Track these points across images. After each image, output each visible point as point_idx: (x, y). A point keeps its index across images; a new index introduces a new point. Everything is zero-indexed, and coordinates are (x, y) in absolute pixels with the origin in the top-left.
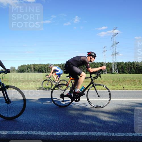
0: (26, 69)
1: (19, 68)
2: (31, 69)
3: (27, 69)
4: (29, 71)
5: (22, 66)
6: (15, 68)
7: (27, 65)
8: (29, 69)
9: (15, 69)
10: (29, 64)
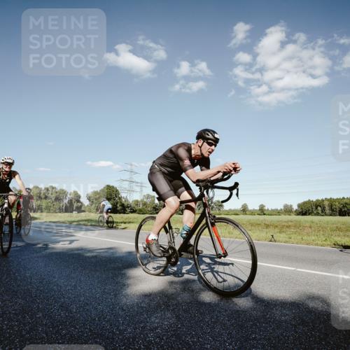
0: (314, 207)
1: (299, 206)
2: (324, 207)
3: (316, 208)
4: (320, 212)
5: (305, 203)
6: (291, 206)
7: (314, 200)
8: (319, 208)
9: (292, 208)
10: (320, 199)
